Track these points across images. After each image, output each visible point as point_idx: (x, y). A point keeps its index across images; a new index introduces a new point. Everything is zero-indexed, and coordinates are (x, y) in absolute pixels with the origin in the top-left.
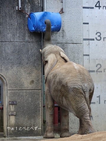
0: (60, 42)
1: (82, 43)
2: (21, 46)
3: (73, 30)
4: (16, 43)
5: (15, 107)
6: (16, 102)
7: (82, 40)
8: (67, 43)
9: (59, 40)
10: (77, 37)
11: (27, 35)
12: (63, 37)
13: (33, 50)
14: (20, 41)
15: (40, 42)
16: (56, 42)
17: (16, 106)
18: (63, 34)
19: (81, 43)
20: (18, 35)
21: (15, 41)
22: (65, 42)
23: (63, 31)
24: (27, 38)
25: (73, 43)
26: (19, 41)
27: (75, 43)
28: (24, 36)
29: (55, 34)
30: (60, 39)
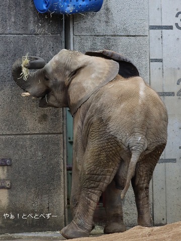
0: (101, 34)
1: (148, 34)
2: (20, 43)
3: (128, 7)
4: (9, 35)
5: (8, 170)
6: (10, 160)
7: (147, 28)
8: (115, 36)
9: (98, 29)
10: (138, 22)
11: (31, 19)
12: (107, 22)
13: (44, 51)
14: (18, 32)
15: (59, 35)
16: (93, 34)
17: (9, 168)
18: (107, 16)
19: (145, 34)
20: (13, 20)
21: (7, 32)
22: (112, 34)
23: (107, 9)
24: (31, 27)
25: (128, 36)
26: (15, 32)
27: (133, 36)
28: (26, 22)
29: (90, 17)
30: (101, 28)
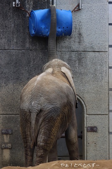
0: (75, 50)
1: (108, 51)
2: (20, 56)
3: (94, 33)
4: (12, 51)
5: (10, 137)
6: (12, 131)
7: (107, 47)
8: (85, 51)
9: (73, 47)
10: (101, 42)
11: (28, 40)
12: (79, 43)
13: (36, 61)
14: (19, 49)
15: (46, 50)
16: (70, 50)
18: (80, 39)
19: (106, 50)
20: (15, 41)
21: (11, 48)
22: (83, 50)
23: (80, 34)
24: (27, 45)
25: (94, 52)
26: (16, 48)
27: (97, 52)
28: (24, 42)
29: (68, 39)
30: (75, 46)
